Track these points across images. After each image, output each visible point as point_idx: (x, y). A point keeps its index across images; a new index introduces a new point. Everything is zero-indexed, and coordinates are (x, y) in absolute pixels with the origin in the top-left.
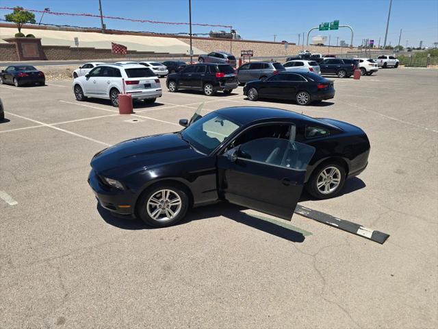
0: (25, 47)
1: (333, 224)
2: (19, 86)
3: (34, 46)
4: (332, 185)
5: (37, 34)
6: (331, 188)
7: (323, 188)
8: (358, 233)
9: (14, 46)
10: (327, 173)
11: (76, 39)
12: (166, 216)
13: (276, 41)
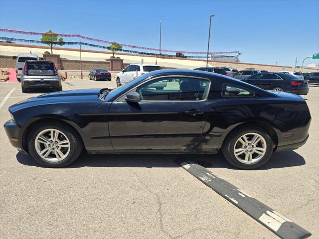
0: (115, 63)
1: (232, 200)
2: (97, 80)
3: (119, 63)
4: (255, 155)
5: (122, 57)
6: (253, 158)
7: (243, 156)
8: (261, 219)
9: (109, 63)
10: (248, 140)
11: (142, 60)
12: (56, 157)
13: (278, 65)
